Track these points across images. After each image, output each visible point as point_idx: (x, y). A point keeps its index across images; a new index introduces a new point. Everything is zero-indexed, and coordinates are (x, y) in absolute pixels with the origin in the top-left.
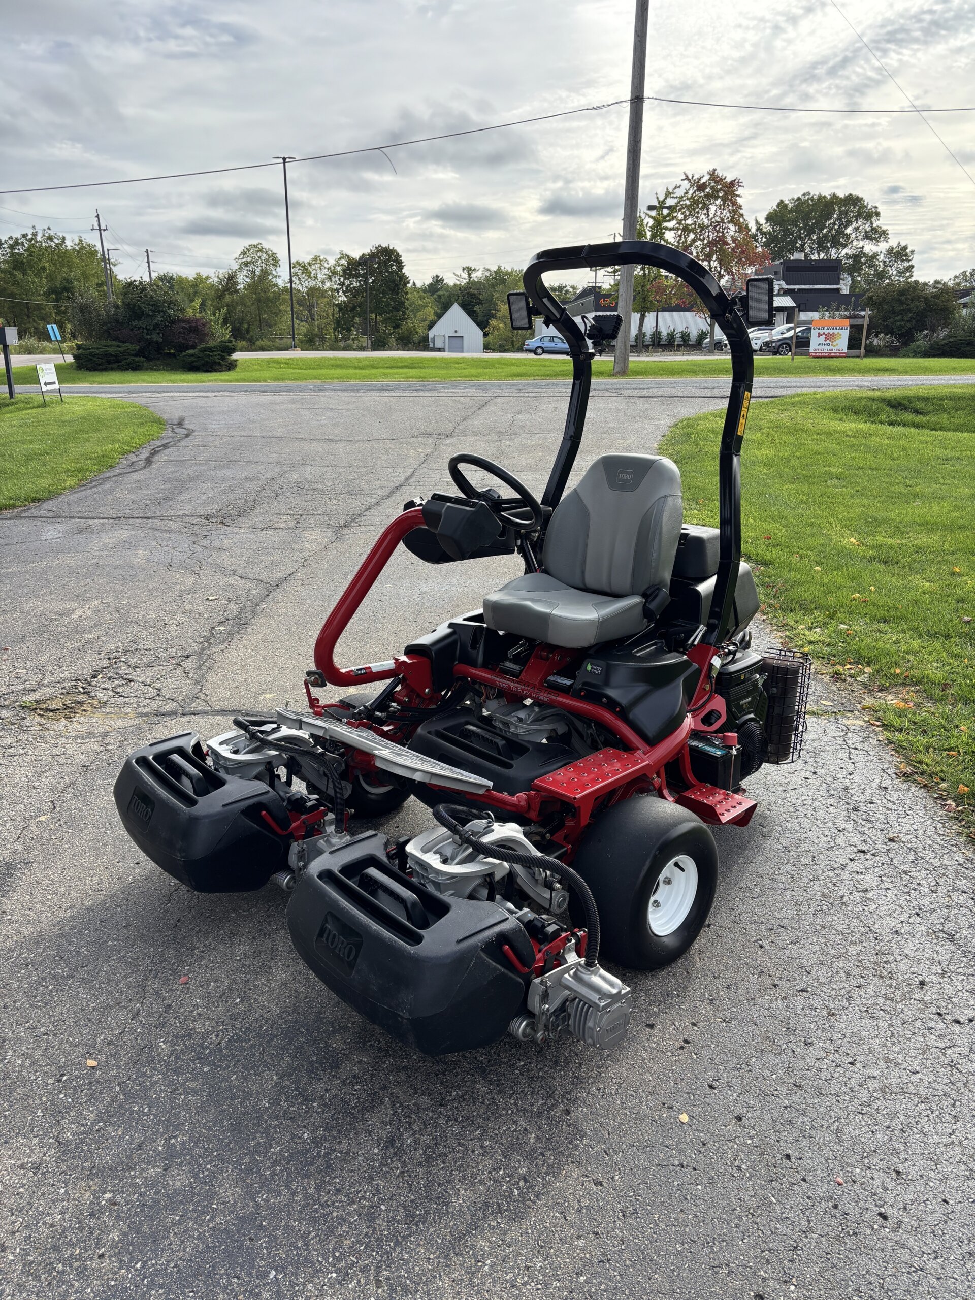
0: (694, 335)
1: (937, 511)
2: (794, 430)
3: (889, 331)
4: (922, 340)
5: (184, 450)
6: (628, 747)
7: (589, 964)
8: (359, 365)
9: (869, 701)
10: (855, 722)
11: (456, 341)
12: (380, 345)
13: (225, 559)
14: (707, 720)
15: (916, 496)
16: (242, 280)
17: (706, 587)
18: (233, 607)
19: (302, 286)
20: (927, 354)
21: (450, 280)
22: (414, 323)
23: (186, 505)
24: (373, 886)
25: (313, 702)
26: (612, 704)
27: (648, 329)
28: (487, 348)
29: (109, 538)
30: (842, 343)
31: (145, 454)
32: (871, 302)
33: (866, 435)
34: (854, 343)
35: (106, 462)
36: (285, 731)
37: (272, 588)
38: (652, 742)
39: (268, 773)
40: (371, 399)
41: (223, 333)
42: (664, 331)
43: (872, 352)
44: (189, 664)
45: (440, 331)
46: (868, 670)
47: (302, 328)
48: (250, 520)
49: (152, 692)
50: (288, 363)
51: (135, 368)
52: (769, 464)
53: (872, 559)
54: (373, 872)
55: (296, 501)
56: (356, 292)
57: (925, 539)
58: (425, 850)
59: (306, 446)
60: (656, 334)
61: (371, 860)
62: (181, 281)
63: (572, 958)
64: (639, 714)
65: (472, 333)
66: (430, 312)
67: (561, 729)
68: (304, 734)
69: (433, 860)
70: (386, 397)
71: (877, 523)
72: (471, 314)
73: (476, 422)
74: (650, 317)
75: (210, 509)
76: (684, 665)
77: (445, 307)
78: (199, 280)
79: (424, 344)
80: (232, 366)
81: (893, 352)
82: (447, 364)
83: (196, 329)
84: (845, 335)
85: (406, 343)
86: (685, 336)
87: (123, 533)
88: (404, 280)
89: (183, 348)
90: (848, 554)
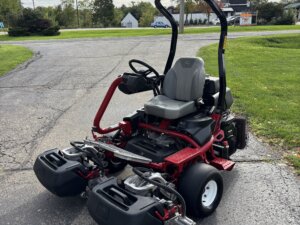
0: (203, 20)
1: (291, 76)
2: (240, 49)
3: (263, 17)
4: (274, 20)
5: (38, 63)
6: (193, 147)
7: (183, 216)
8: (99, 32)
9: (285, 155)
10: (282, 164)
11: (130, 24)
12: (106, 26)
13: (47, 102)
14: (218, 137)
15: (283, 71)
16: (63, 7)
17: (216, 95)
18: (48, 121)
19: (81, 8)
20: (276, 24)
21: (127, 6)
22: (117, 19)
23: (37, 82)
24: (113, 193)
25: (95, 137)
26: (188, 134)
27: (189, 19)
28: (139, 26)
29: (8, 95)
30: (250, 21)
31: (26, 64)
32: (257, 8)
33: (263, 51)
34: (253, 21)
35: (11, 67)
36: (86, 146)
37: (63, 112)
38: (201, 145)
39: (81, 160)
40: (102, 43)
41: (55, 24)
42: (194, 19)
43: (259, 24)
44: (28, 146)
45: (125, 21)
46: (282, 141)
47: (81, 21)
48: (58, 87)
49: (12, 160)
50: (77, 32)
51: (28, 35)
52: (232, 61)
53: (273, 95)
54: (113, 189)
55: (75, 79)
56: (98, 10)
57: (290, 86)
58: (131, 182)
59: (80, 60)
60: (191, 21)
61: (113, 186)
62: (44, 9)
63: (177, 214)
64: (197, 136)
65: (135, 22)
66: (121, 16)
67: (173, 142)
68: (92, 147)
69: (133, 186)
70: (107, 42)
71: (273, 81)
72: (134, 16)
73: (135, 50)
74: (189, 15)
75: (45, 83)
76: (210, 121)
77: (126, 14)
78: (50, 8)
79: (120, 25)
80: (59, 34)
81: (265, 24)
82: (127, 31)
83: (47, 23)
84: (250, 19)
85: (114, 25)
86: (200, 21)
87: (14, 93)
88: (113, 6)
89: (43, 29)
90: (265, 93)
